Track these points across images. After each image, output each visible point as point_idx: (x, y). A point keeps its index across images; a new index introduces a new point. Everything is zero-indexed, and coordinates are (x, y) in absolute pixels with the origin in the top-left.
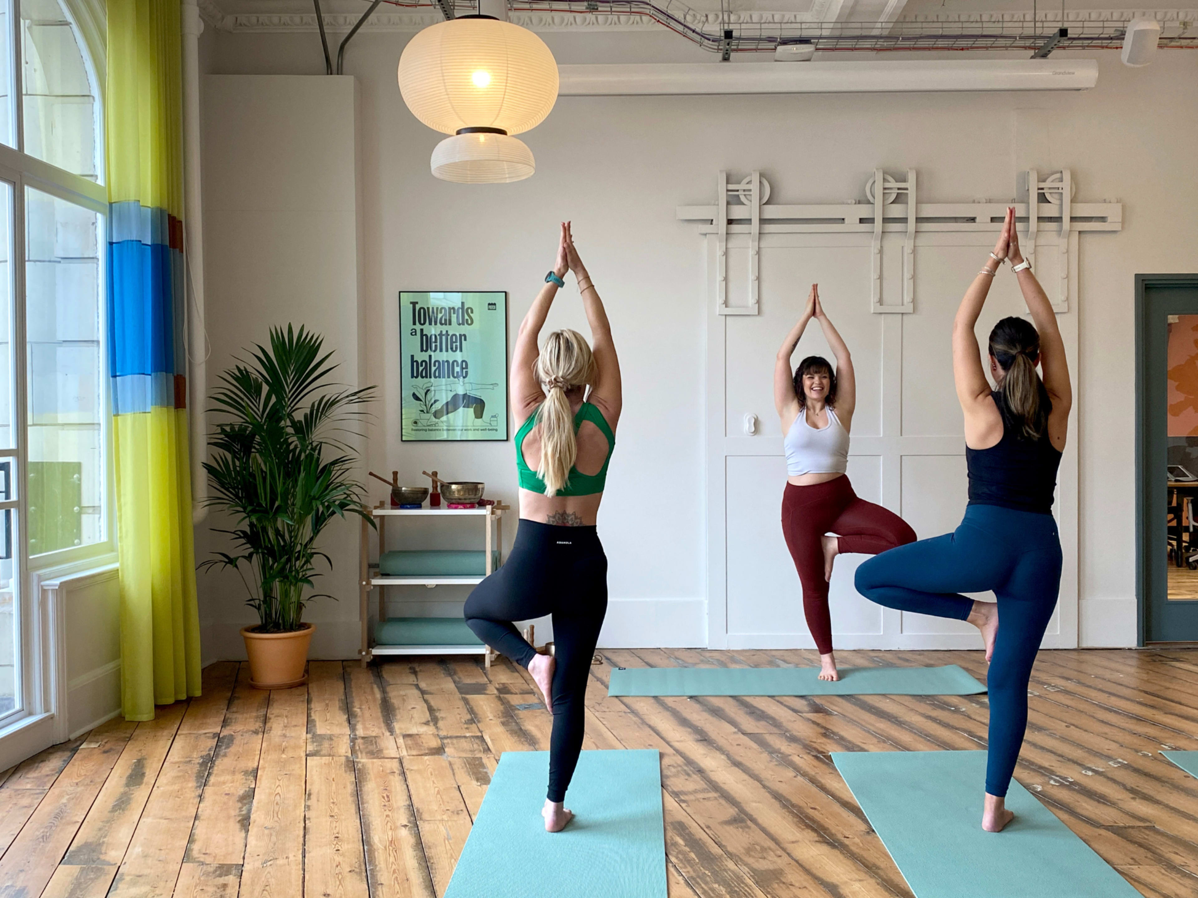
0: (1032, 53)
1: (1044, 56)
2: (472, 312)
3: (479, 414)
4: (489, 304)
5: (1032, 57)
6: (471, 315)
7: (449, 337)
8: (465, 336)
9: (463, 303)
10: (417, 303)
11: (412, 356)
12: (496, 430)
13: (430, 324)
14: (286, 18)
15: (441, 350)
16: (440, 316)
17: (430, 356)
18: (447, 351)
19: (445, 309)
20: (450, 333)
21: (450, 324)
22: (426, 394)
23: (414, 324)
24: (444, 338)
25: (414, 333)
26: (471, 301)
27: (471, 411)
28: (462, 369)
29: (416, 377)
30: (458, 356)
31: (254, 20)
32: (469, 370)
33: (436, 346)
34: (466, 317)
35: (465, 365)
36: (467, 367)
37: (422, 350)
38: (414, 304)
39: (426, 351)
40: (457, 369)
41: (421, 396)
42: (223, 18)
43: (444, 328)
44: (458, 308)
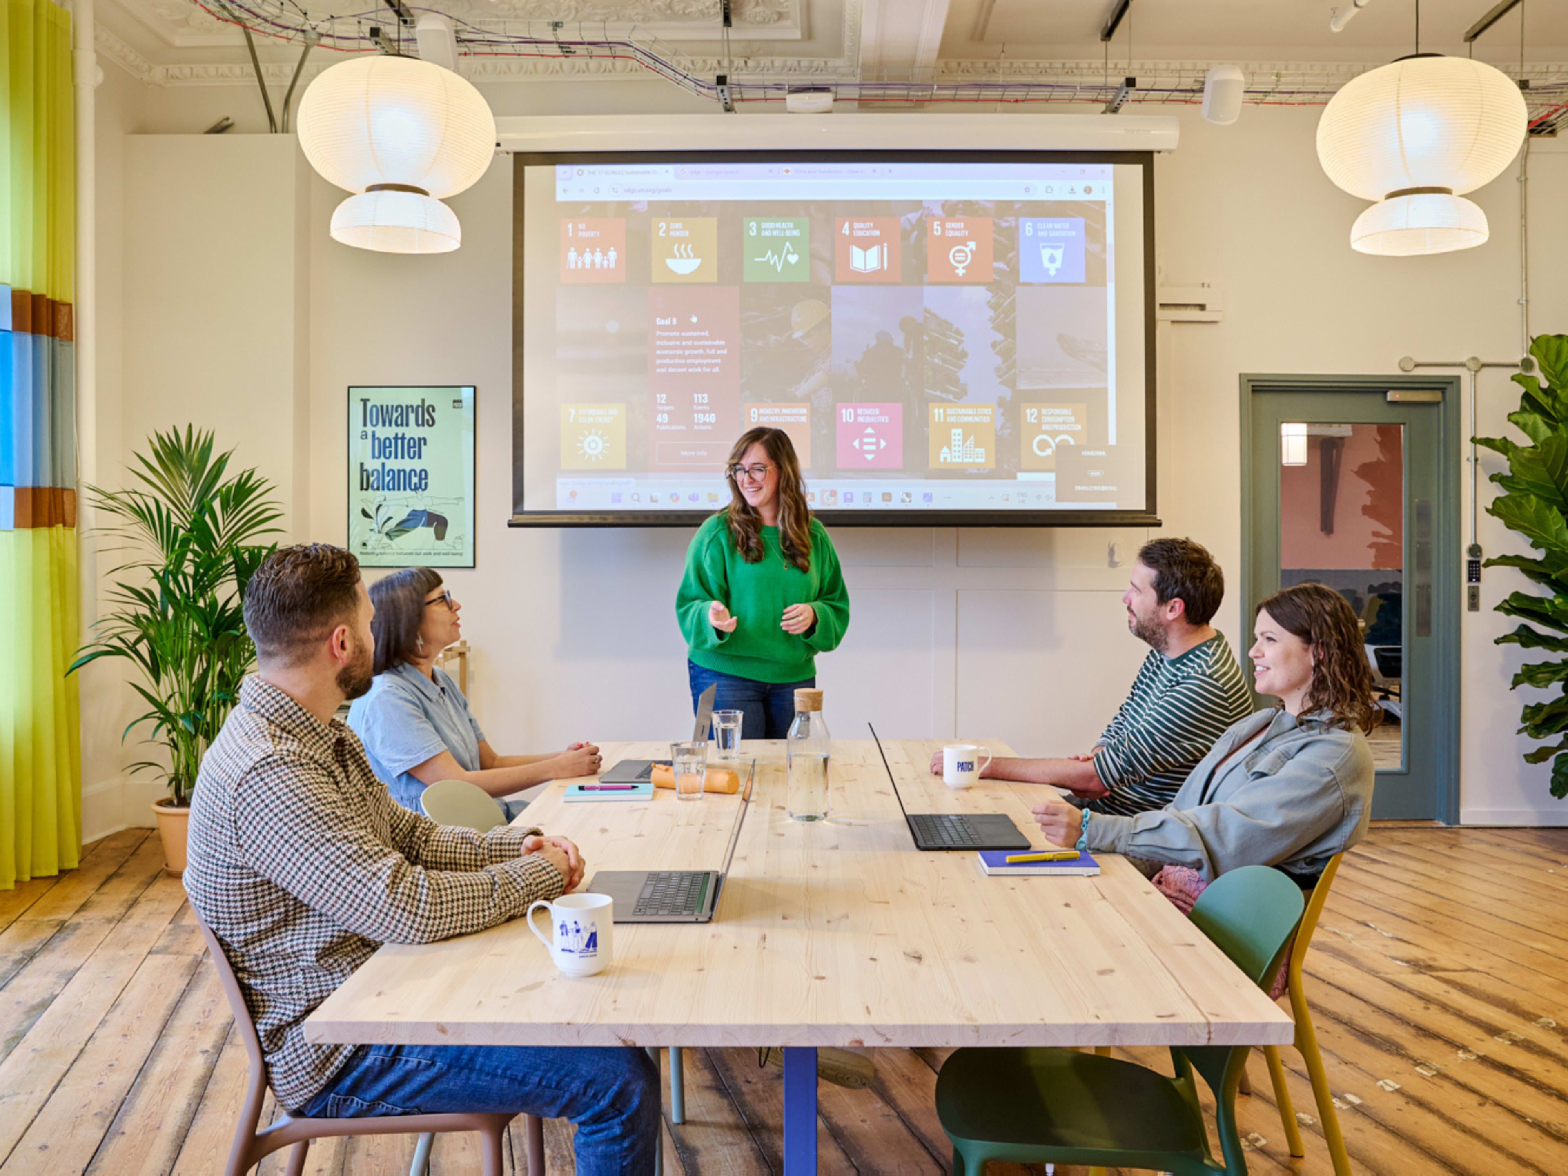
0: (1103, 107)
1: (1115, 111)
2: (434, 410)
3: (440, 535)
4: (455, 401)
5: (1104, 112)
6: (433, 414)
7: (406, 442)
8: (425, 439)
9: (423, 401)
10: (368, 400)
11: (362, 465)
12: (461, 555)
13: (384, 424)
14: (224, 68)
15: (396, 457)
16: (395, 415)
17: (383, 465)
18: (403, 457)
19: (401, 407)
20: (407, 436)
21: (407, 425)
22: (378, 509)
23: (365, 425)
24: (399, 442)
25: (364, 436)
26: (431, 397)
27: (431, 530)
28: (420, 479)
29: (367, 489)
30: (416, 464)
31: (187, 71)
32: (430, 481)
33: (390, 452)
34: (427, 417)
35: (423, 475)
36: (426, 478)
37: (374, 457)
38: (365, 401)
39: (379, 457)
40: (415, 480)
41: (371, 511)
42: (150, 69)
43: (400, 431)
44: (418, 407)
